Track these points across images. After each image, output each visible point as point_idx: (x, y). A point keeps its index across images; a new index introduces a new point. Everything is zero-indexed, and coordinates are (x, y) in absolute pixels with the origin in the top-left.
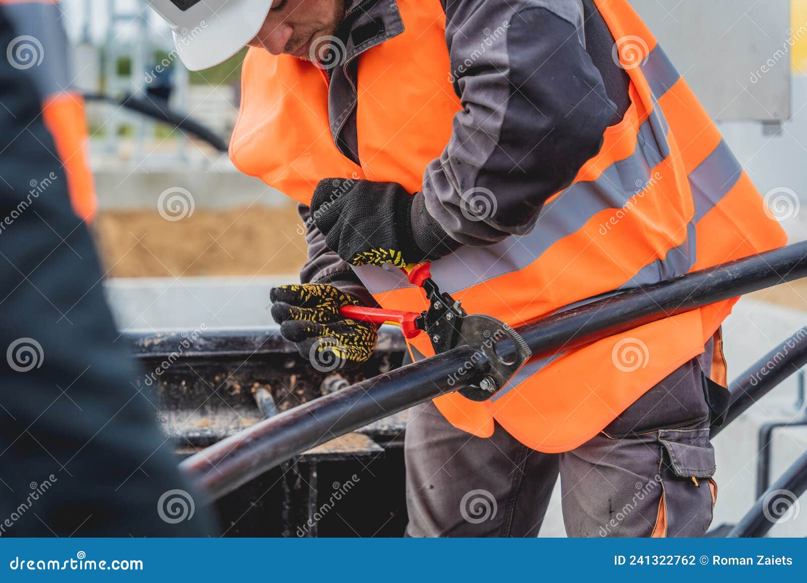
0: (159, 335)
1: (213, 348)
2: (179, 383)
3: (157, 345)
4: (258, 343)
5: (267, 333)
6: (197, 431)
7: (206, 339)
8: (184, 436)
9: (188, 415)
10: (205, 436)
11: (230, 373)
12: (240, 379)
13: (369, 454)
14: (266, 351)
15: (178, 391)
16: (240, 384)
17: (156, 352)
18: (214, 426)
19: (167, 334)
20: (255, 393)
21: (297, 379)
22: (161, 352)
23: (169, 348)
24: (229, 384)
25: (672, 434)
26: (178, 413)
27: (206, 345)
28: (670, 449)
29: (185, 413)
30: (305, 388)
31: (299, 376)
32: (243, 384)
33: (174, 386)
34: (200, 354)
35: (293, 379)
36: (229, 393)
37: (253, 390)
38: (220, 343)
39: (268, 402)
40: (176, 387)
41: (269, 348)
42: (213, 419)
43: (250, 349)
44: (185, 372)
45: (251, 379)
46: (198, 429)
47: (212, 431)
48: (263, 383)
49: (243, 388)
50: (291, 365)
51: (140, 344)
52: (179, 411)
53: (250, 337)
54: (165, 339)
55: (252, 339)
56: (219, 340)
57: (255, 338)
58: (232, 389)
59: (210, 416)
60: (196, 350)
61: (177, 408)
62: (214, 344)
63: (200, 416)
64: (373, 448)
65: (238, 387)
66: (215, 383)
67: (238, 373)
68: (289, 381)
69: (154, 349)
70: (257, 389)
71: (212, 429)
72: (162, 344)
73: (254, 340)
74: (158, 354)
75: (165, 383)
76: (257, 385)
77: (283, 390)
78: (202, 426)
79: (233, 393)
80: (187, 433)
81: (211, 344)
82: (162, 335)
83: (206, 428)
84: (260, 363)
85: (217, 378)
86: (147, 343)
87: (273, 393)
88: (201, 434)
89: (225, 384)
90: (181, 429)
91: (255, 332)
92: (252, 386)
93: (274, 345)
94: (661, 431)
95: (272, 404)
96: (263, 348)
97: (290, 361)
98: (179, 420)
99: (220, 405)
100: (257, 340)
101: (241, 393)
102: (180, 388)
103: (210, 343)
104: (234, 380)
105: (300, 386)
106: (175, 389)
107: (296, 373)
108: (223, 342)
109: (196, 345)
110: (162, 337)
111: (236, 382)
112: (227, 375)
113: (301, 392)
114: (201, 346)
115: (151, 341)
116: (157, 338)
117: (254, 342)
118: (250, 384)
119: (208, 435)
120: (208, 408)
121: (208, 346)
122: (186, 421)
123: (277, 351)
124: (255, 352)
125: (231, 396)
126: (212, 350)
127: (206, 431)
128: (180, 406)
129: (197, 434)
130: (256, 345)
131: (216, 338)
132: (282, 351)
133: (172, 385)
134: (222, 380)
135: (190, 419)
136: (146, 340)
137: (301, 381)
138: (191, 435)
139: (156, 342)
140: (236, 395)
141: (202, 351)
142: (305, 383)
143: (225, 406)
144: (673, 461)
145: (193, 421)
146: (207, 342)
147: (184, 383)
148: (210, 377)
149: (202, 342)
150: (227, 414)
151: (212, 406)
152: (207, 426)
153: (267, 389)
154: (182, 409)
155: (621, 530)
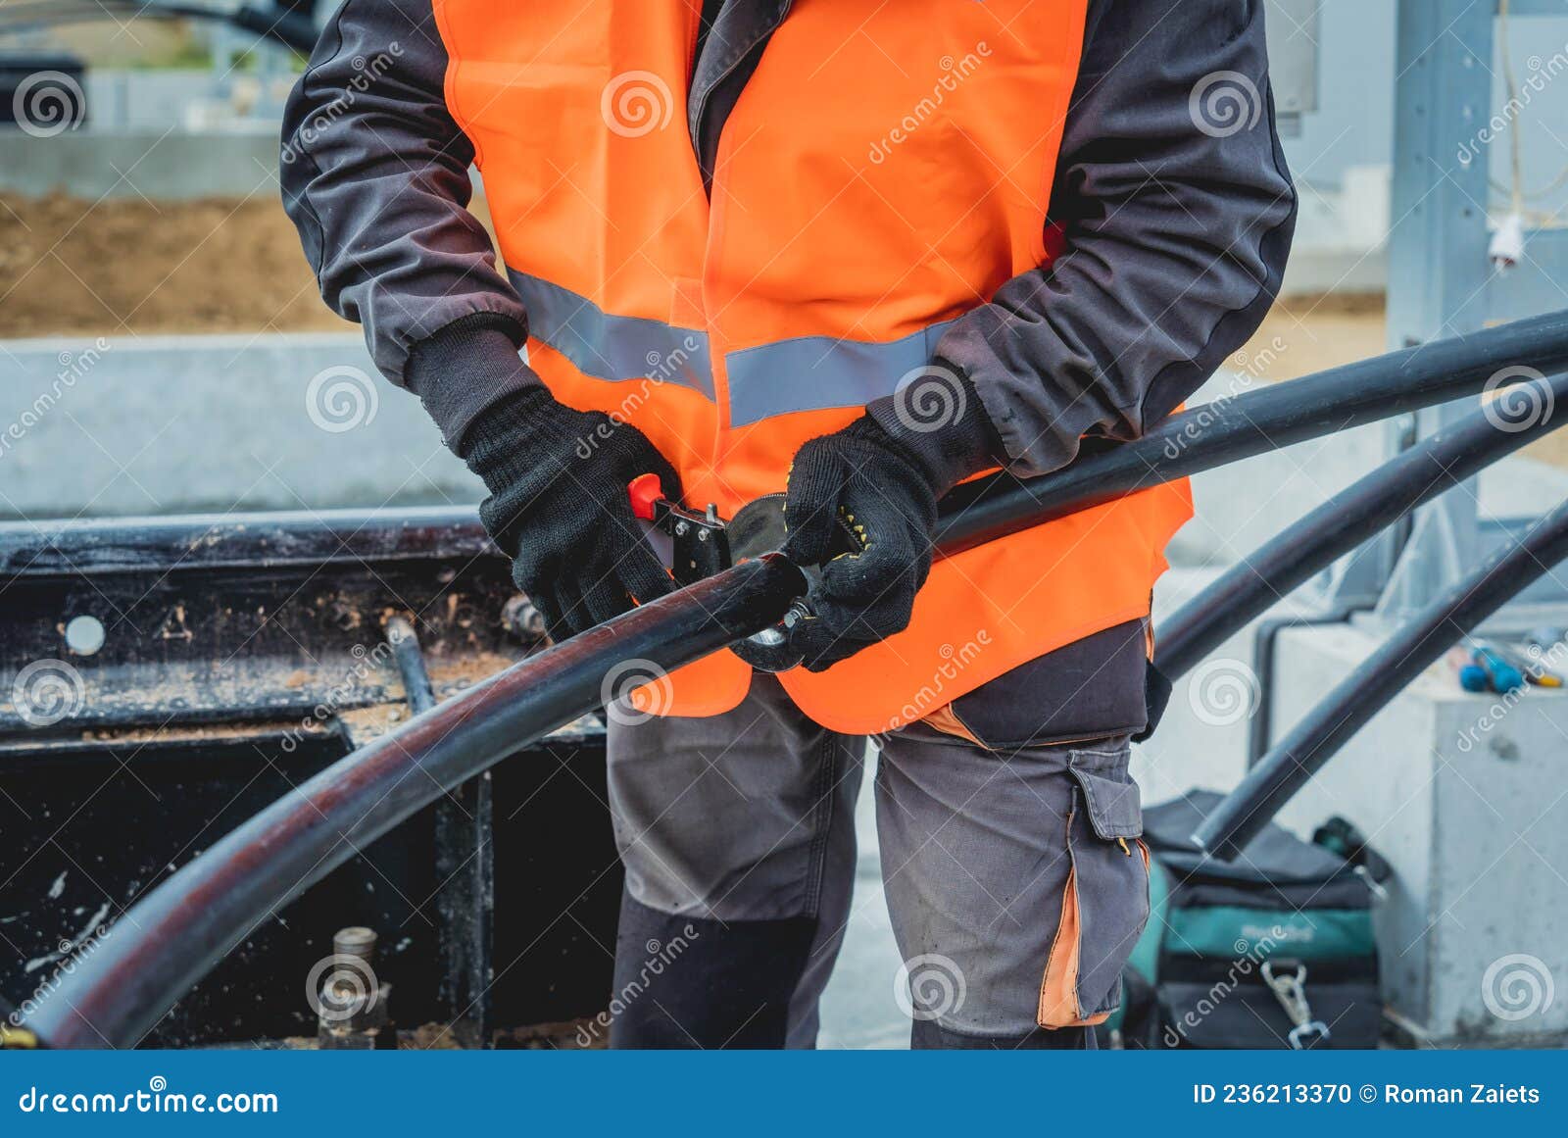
0: (216, 531)
1: (310, 551)
2: (254, 610)
3: (212, 548)
4: (390, 542)
5: (406, 524)
6: (284, 695)
7: (297, 535)
8: (263, 705)
9: (269, 666)
10: (299, 704)
11: (342, 592)
12: (360, 602)
13: (583, 739)
14: (404, 555)
15: (252, 625)
16: (360, 612)
17: (210, 558)
18: (314, 686)
19: (231, 527)
20: (387, 625)
21: (460, 601)
22: (219, 559)
23: (232, 552)
24: (341, 610)
25: (1090, 758)
26: (252, 662)
27: (297, 546)
28: (1088, 790)
29: (264, 662)
30: (474, 617)
31: (462, 596)
32: (365, 611)
33: (245, 617)
34: (288, 561)
35: (453, 600)
36: (341, 626)
37: (383, 621)
38: (323, 542)
39: (409, 645)
40: (248, 617)
41: (409, 550)
42: (314, 672)
43: (375, 553)
44: (263, 591)
45: (379, 601)
46: (286, 690)
47: (310, 696)
48: (400, 609)
49: (364, 618)
50: (449, 577)
51: (183, 547)
52: (253, 657)
53: (376, 531)
54: (227, 536)
55: (379, 535)
56: (321, 538)
57: (385, 531)
58: (346, 619)
59: (308, 668)
60: (281, 555)
61: (250, 653)
62: (312, 546)
63: (290, 669)
64: (591, 728)
65: (356, 616)
66: (317, 609)
67: (356, 592)
68: (446, 604)
69: (207, 554)
70: (390, 618)
71: (311, 690)
72: (221, 546)
73: (383, 537)
74: (214, 563)
75: (229, 611)
76: (389, 612)
77: (436, 620)
78: (294, 687)
79: (347, 628)
80: (267, 699)
81: (307, 546)
82: (222, 528)
83: (300, 689)
84: (395, 574)
85: (320, 601)
86: (194, 545)
87: (418, 627)
88: (290, 701)
89: (335, 612)
90: (256, 692)
91: (385, 522)
92: (382, 614)
93: (418, 545)
94: (1074, 752)
95: (414, 648)
96: (398, 549)
97: (447, 571)
98: (254, 675)
99: (325, 648)
100: (388, 536)
101: (362, 627)
102: (255, 619)
103: (305, 542)
104: (348, 605)
105: (462, 613)
106: (246, 622)
107: (457, 592)
108: (329, 540)
109: (282, 546)
110: (220, 534)
111: (353, 607)
112: (336, 595)
113: (466, 623)
114: (289, 548)
115: (200, 540)
116: (212, 534)
117: (382, 541)
118: (377, 611)
119: (303, 702)
120: (304, 651)
121: (303, 548)
122: (266, 675)
123: (422, 555)
124: (386, 557)
125: (345, 633)
126: (309, 556)
127: (300, 694)
128: (255, 651)
129: (285, 702)
130: (387, 546)
131: (316, 533)
132: (432, 555)
133: (241, 614)
134: (329, 604)
135: (272, 673)
136: (192, 539)
137: (466, 605)
138: (274, 702)
139: (211, 541)
140: (353, 630)
141: (291, 557)
142: (474, 608)
143: (333, 648)
144: (1092, 811)
145: (278, 677)
146: (300, 542)
147: (261, 610)
148: (306, 599)
149: (291, 540)
150: (337, 663)
151: (312, 651)
152: (302, 685)
153: (408, 620)
154: (259, 655)
155: (998, 940)
